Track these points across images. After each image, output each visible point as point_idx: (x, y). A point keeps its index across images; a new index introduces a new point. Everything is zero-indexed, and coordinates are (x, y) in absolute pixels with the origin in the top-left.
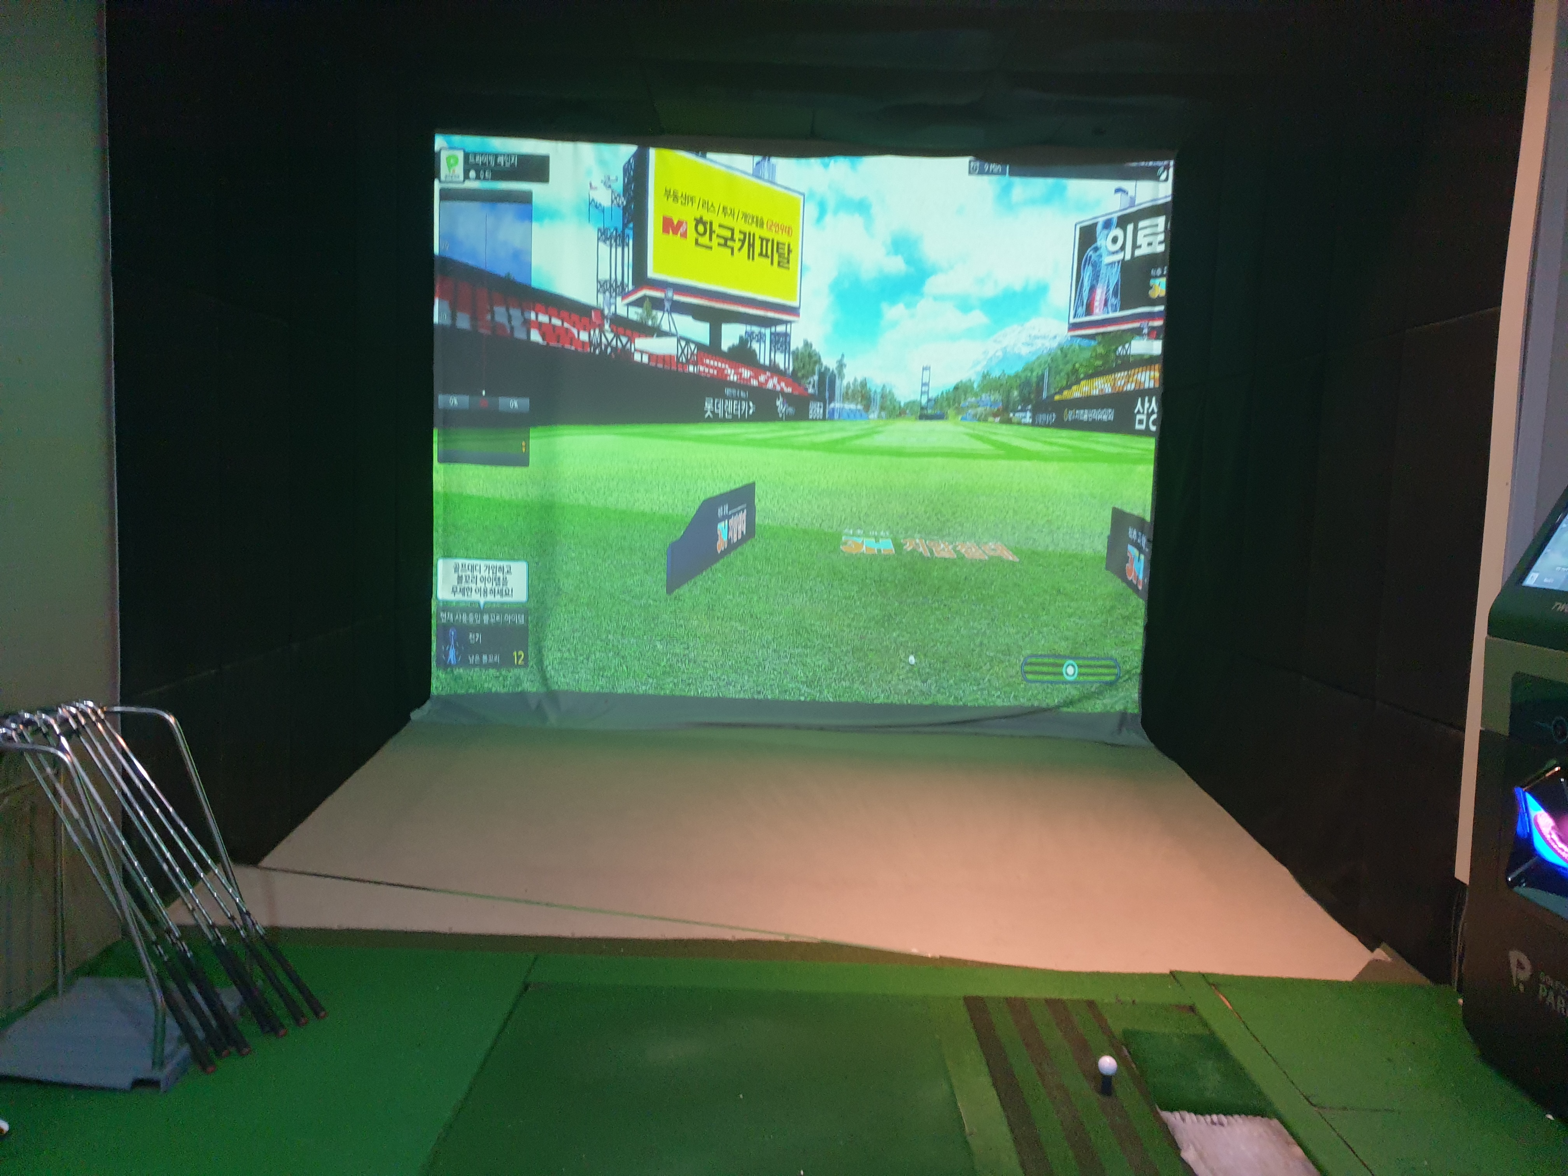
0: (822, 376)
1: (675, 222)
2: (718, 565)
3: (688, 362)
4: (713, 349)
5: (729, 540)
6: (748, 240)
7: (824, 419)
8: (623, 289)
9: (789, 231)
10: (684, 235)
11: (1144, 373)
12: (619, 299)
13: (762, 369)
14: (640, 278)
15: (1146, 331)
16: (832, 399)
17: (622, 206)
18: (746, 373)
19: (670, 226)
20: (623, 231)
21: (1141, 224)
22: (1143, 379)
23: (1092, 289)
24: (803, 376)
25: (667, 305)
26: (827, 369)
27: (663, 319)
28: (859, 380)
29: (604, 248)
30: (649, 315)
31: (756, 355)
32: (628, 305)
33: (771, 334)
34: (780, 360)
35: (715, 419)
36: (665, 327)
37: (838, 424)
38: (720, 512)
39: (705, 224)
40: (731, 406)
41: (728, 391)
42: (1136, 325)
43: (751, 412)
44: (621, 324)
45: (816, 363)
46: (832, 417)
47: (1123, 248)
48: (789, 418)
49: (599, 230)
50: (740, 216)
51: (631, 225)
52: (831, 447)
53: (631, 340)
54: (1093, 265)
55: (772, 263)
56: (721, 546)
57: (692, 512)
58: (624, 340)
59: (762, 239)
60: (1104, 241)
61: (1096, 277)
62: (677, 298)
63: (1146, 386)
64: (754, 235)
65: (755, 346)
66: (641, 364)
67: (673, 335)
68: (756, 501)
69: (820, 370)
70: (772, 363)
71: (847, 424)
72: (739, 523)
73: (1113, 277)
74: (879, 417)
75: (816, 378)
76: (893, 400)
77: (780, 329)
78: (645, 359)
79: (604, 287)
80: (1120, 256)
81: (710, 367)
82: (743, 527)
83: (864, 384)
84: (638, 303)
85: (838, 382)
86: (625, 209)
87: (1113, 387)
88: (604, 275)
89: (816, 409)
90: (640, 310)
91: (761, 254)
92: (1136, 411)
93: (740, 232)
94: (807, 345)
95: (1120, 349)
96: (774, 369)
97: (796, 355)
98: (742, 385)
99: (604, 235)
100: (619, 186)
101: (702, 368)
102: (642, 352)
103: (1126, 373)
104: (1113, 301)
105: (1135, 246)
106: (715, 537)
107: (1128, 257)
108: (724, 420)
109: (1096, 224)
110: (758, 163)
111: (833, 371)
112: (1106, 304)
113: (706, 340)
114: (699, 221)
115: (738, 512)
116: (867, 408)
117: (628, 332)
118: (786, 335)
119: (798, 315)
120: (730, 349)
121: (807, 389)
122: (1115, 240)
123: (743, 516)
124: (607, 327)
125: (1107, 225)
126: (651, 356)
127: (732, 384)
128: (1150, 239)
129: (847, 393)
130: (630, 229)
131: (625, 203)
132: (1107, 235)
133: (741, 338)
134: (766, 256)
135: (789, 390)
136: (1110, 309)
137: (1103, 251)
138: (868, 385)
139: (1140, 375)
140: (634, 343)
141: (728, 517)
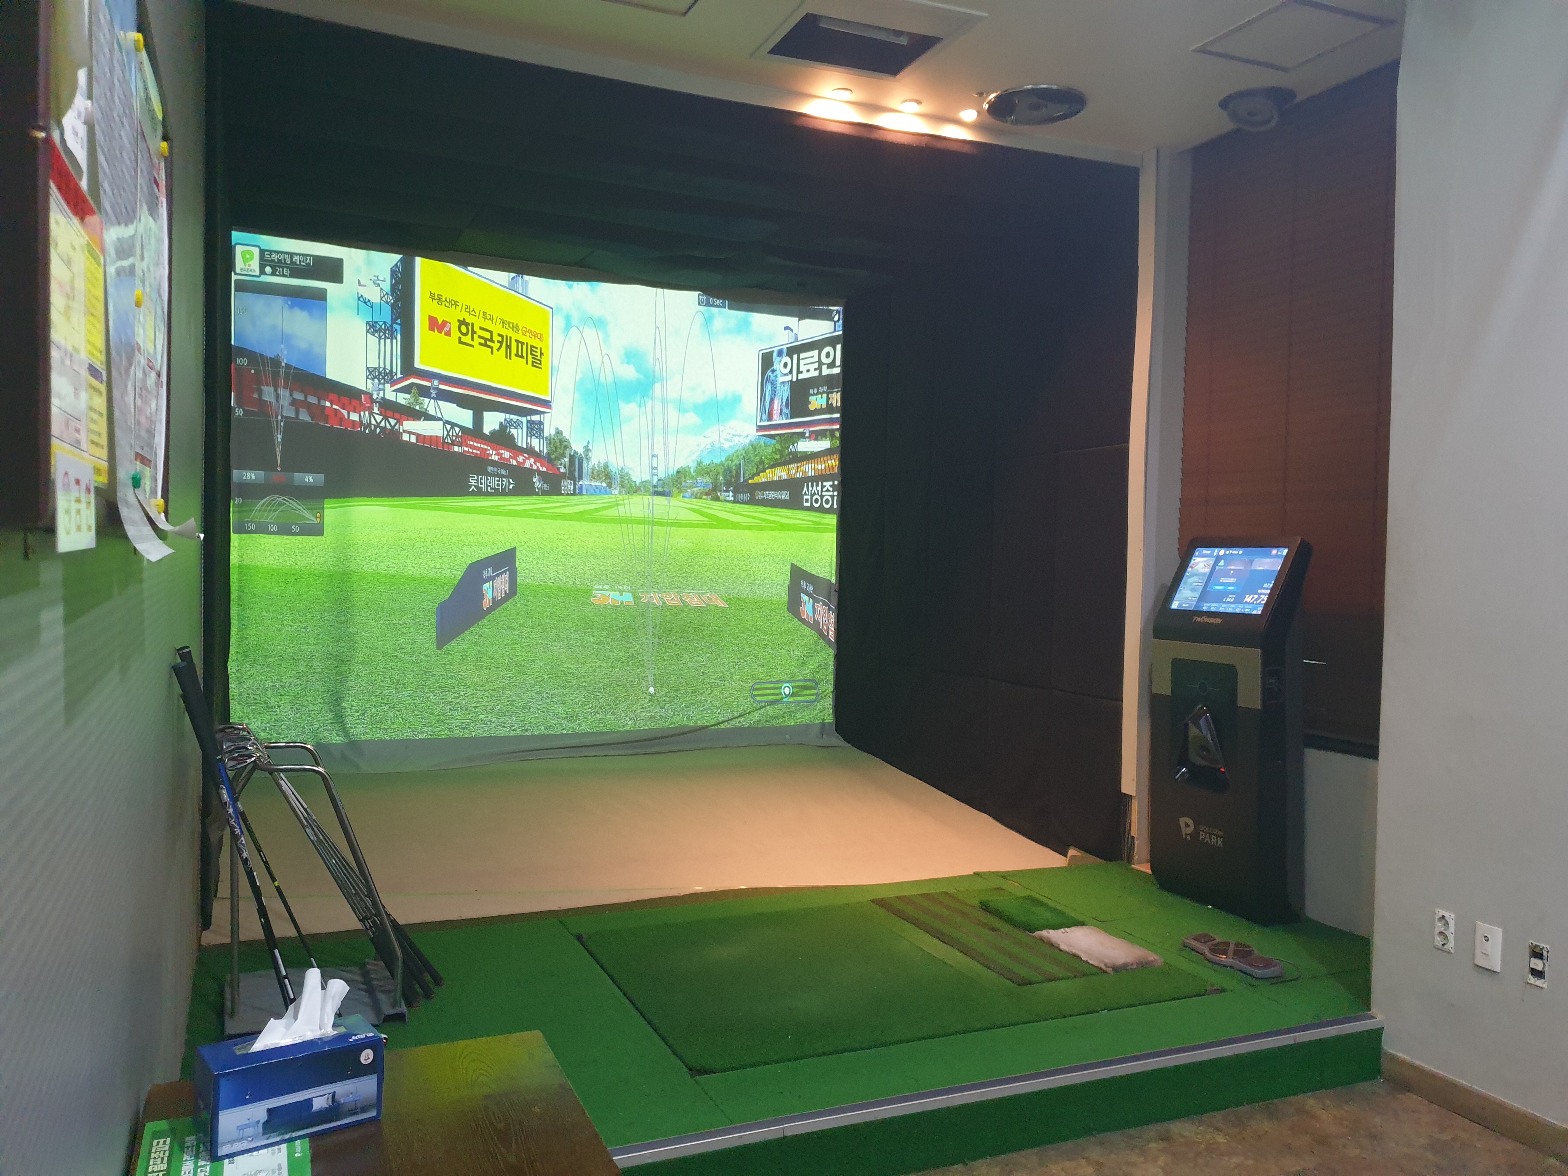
0: (572, 458)
1: (440, 322)
2: (485, 621)
3: (453, 443)
4: (476, 432)
5: (494, 599)
6: (505, 342)
7: (574, 494)
8: (392, 377)
9: (540, 337)
10: (448, 334)
11: (807, 465)
12: (388, 386)
13: (521, 451)
14: (408, 368)
15: (807, 435)
16: (581, 477)
17: (390, 304)
18: (506, 454)
19: (435, 325)
20: (392, 326)
21: (802, 355)
22: (807, 470)
23: (772, 401)
24: (556, 458)
25: (434, 393)
26: (576, 453)
27: (430, 405)
28: (602, 463)
29: (373, 340)
30: (416, 401)
31: (514, 439)
32: (396, 391)
33: (528, 421)
34: (535, 443)
35: (479, 493)
36: (432, 412)
37: (585, 498)
38: (485, 574)
39: (467, 325)
40: (493, 481)
41: (490, 469)
42: (801, 430)
43: (511, 487)
44: (389, 408)
45: (566, 447)
46: (581, 494)
47: (791, 372)
48: (544, 493)
49: (368, 323)
50: (499, 321)
51: (399, 321)
52: (580, 516)
53: (399, 422)
54: (772, 384)
55: (527, 363)
56: (486, 604)
57: (459, 574)
58: (393, 422)
59: (517, 341)
60: (778, 365)
61: (774, 392)
62: (442, 387)
63: (810, 475)
64: (511, 338)
65: (514, 431)
66: (409, 443)
67: (440, 419)
68: (517, 564)
69: (570, 454)
70: (529, 446)
71: (593, 498)
72: (502, 583)
73: (784, 393)
74: (620, 492)
75: (567, 460)
76: (629, 480)
77: (536, 418)
78: (413, 439)
79: (373, 373)
80: (789, 378)
81: (472, 448)
82: (506, 587)
83: (606, 466)
84: (406, 390)
85: (585, 465)
86: (393, 306)
87: (788, 474)
88: (373, 363)
89: (567, 485)
90: (408, 396)
91: (517, 355)
92: (803, 493)
93: (499, 335)
94: (559, 432)
95: (791, 447)
96: (530, 451)
97: (549, 441)
98: (502, 464)
99: (373, 328)
100: (387, 286)
101: (466, 449)
102: (410, 433)
103: (796, 465)
104: (785, 410)
105: (799, 372)
106: (481, 596)
107: (795, 379)
108: (487, 494)
109: (772, 352)
110: (513, 279)
111: (581, 455)
112: (781, 414)
113: (469, 424)
114: (462, 322)
115: (501, 574)
116: (610, 485)
117: (397, 416)
118: (541, 423)
119: (550, 407)
120: (490, 433)
121: (559, 469)
122: (785, 365)
123: (506, 577)
124: (376, 410)
125: (780, 353)
126: (418, 436)
127: (493, 463)
128: (808, 367)
129: (593, 473)
130: (397, 324)
131: (392, 301)
132: (780, 361)
133: (501, 424)
134: (522, 357)
135: (545, 469)
136: (784, 416)
137: (777, 372)
138: (610, 467)
139: (805, 466)
140: (402, 425)
141: (492, 578)
